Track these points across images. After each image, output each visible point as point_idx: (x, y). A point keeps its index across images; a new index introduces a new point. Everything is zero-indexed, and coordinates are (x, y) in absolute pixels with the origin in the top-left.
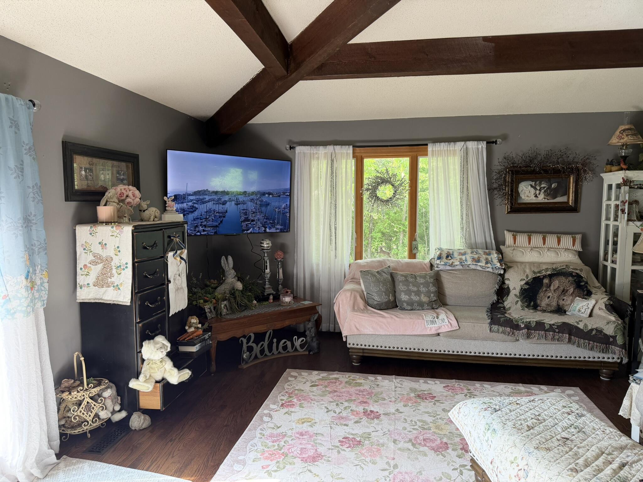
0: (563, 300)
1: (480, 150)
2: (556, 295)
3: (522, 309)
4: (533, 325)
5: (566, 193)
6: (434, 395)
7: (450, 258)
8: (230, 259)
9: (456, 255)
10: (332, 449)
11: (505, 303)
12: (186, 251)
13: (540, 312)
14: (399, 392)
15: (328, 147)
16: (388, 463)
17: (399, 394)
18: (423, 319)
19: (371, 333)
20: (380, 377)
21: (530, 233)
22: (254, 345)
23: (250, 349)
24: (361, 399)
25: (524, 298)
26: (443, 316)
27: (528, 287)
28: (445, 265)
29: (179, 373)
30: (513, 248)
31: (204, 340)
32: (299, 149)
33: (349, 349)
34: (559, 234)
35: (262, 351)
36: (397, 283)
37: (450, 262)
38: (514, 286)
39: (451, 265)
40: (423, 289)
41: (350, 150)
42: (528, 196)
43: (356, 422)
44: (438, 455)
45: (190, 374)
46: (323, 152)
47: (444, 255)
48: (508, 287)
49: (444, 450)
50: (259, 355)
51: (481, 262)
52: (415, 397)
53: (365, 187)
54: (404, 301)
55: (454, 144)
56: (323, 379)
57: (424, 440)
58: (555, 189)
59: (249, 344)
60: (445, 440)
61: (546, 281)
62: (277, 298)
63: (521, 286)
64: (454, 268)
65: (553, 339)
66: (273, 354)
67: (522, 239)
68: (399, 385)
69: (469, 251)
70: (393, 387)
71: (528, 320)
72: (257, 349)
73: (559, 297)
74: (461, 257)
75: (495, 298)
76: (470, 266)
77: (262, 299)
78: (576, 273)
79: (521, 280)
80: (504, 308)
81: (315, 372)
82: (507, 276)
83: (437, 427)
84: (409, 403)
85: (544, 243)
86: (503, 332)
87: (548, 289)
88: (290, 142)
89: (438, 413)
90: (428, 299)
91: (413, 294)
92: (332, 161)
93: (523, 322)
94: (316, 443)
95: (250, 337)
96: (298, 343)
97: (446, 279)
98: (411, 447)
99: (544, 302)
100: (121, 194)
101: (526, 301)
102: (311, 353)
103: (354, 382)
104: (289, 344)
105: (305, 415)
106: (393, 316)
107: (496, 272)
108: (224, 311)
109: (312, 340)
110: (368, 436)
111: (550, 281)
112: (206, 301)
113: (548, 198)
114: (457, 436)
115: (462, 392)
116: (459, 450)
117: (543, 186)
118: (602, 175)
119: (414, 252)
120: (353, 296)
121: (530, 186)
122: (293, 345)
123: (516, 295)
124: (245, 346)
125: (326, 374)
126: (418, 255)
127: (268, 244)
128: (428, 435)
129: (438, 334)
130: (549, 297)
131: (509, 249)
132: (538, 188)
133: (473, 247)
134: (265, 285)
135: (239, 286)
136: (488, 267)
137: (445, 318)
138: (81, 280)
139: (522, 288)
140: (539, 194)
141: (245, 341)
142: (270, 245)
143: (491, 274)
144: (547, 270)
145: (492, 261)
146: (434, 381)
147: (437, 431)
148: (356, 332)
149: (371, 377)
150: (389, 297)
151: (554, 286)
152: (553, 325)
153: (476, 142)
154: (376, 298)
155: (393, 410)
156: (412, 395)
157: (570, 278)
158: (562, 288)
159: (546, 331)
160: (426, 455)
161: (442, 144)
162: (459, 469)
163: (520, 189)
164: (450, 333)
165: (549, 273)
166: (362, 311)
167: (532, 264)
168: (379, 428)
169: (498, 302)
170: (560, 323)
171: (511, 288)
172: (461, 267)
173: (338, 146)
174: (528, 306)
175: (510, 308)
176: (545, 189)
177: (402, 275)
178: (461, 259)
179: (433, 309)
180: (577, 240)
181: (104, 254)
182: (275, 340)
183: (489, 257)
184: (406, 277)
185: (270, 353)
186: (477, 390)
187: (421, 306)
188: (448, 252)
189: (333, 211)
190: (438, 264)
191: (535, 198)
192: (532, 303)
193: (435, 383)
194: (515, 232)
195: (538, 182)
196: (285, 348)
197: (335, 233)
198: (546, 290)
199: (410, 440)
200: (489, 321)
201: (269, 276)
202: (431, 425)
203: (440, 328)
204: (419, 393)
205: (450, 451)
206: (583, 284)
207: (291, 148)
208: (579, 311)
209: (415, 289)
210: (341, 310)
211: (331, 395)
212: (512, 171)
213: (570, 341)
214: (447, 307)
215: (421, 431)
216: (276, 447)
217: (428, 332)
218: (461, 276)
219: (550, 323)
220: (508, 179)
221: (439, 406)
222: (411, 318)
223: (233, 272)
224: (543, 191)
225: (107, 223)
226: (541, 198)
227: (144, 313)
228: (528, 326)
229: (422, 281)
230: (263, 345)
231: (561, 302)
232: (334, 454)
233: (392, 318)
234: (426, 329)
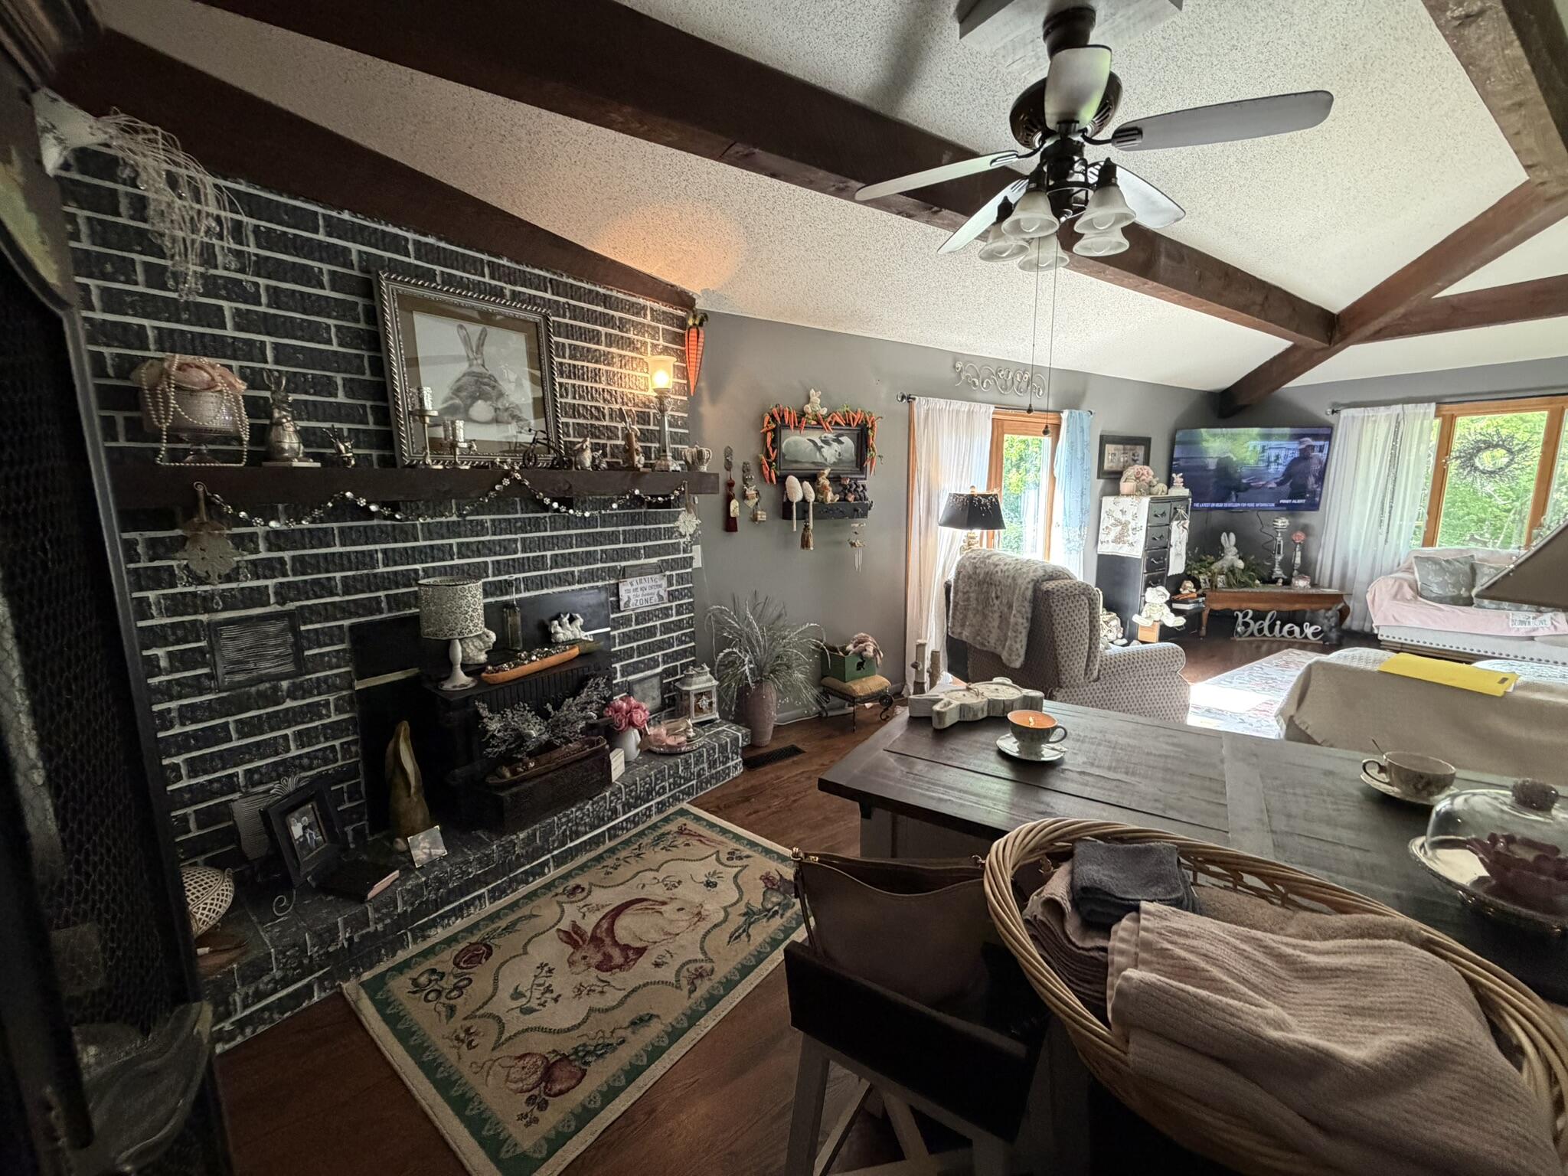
8: (1232, 536)
12: (1188, 522)
15: (1393, 406)
18: (1508, 618)
19: (1416, 626)
22: (1252, 622)
23: (1246, 625)
26: (1547, 616)
29: (1175, 620)
31: (1197, 602)
32: (1347, 413)
33: (1380, 640)
35: (1261, 631)
36: (1478, 576)
41: (1431, 408)
46: (1384, 414)
50: (1256, 633)
53: (1454, 454)
59: (1246, 620)
62: (1287, 583)
66: (1274, 635)
72: (1254, 627)
77: (1269, 580)
88: (1335, 404)
92: (1398, 423)
95: (1248, 613)
96: (1309, 630)
100: (1138, 473)
102: (1327, 643)
104: (1297, 629)
108: (1220, 585)
109: (1330, 630)
112: (1200, 573)
120: (1398, 586)
122: (1302, 631)
124: (1240, 620)
127: (1283, 523)
129: (1532, 638)
134: (1275, 567)
135: (1241, 564)
137: (1551, 618)
138: (1102, 537)
141: (1240, 615)
142: (1288, 524)
148: (1393, 623)
150: (1459, 590)
154: (1436, 590)
164: (1552, 638)
166: (1408, 601)
173: (1410, 405)
177: (1491, 567)
181: (1123, 519)
182: (1278, 623)
185: (1271, 633)
189: (1390, 486)
196: (1291, 633)
197: (1390, 513)
201: (1281, 559)
203: (1534, 630)
207: (1333, 412)
210: (1376, 599)
217: (1513, 634)
222: (1486, 615)
223: (1234, 550)
225: (1127, 495)
227: (1150, 567)
230: (1262, 624)
233: (1456, 613)
234: (1510, 629)
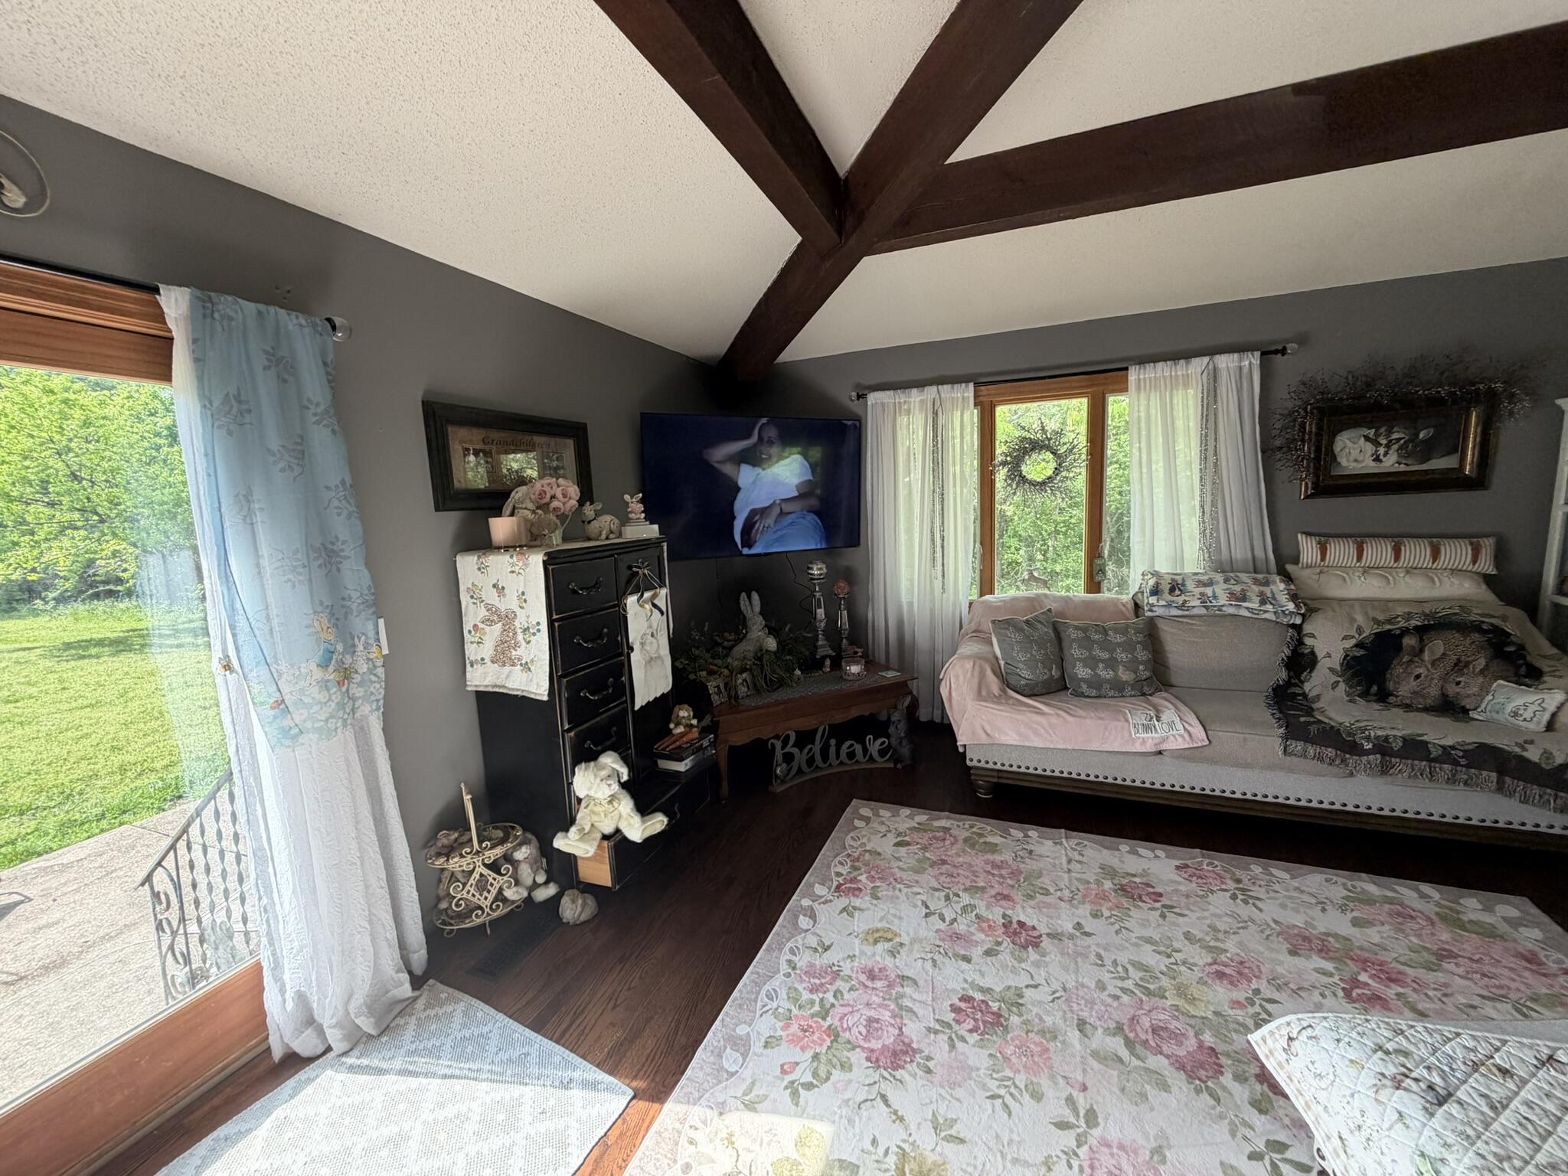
0: (1458, 683)
1: (1246, 370)
2: (1437, 674)
3: (1350, 701)
4: (1397, 745)
5: (1457, 447)
6: (1159, 890)
7: (1177, 592)
8: (755, 596)
9: (1190, 585)
10: (936, 1032)
11: (1307, 687)
13: (1400, 711)
14: (1079, 876)
15: (926, 389)
16: (1070, 1101)
17: (1077, 879)
18: (1127, 720)
19: (1015, 743)
20: (1033, 833)
21: (1360, 539)
22: (796, 751)
23: (788, 758)
24: (998, 888)
25: (1354, 675)
26: (1169, 714)
27: (1362, 652)
28: (1169, 606)
29: (644, 822)
30: (1318, 570)
31: (701, 748)
32: (873, 398)
33: (970, 768)
34: (1435, 539)
35: (811, 761)
36: (1065, 644)
37: (1180, 599)
38: (1326, 650)
39: (1182, 606)
40: (1122, 656)
41: (969, 391)
42: (1356, 460)
43: (988, 953)
44: (1198, 1091)
45: (666, 822)
46: (918, 399)
47: (1166, 587)
48: (1313, 653)
49: (1210, 1074)
50: (804, 767)
51: (1251, 601)
52: (1115, 891)
53: (999, 458)
54: (1083, 680)
55: (1187, 363)
56: (920, 829)
57: (1155, 1030)
58: (1425, 442)
59: (787, 750)
60: (1208, 1038)
61: (1409, 641)
62: (837, 664)
63: (1346, 650)
64: (1186, 613)
65: (1452, 780)
66: (830, 765)
67: (1341, 552)
68: (1078, 857)
69: (1219, 577)
70: (1064, 860)
71: (1380, 733)
72: (800, 757)
73: (1444, 678)
74: (1202, 589)
75: (1283, 675)
76: (1224, 609)
77: (812, 665)
78: (1492, 625)
79: (1345, 638)
80: (1305, 696)
81: (905, 811)
82: (1308, 628)
83: (1181, 991)
84: (1101, 905)
85: (1397, 558)
86: (1321, 759)
87: (1416, 659)
88: (858, 386)
89: (1176, 945)
90: (1133, 676)
91: (1101, 665)
92: (935, 414)
93: (1368, 738)
94: (901, 1008)
95: (788, 736)
96: (874, 747)
97: (1168, 633)
98: (1124, 1053)
99: (1405, 688)
100: (542, 494)
101: (1359, 684)
102: (899, 766)
103: (981, 840)
104: (858, 748)
105: (881, 920)
106: (1061, 713)
107: (1285, 620)
108: (743, 690)
109: (900, 743)
110: (1015, 1000)
111: (1421, 640)
112: (711, 673)
113: (1409, 462)
114: (1237, 1027)
115: (1224, 887)
116: (1253, 1079)
117: (1395, 436)
118: (1559, 402)
119: (1098, 578)
120: (977, 669)
121: (1363, 439)
122: (865, 750)
123: (1331, 669)
124: (778, 754)
125: (925, 817)
126: (1105, 585)
127: (820, 569)
128: (1162, 1017)
129: (1160, 753)
130: (1418, 677)
131: (1307, 572)
132: (1384, 442)
133: (1225, 568)
134: (817, 640)
135: (772, 644)
136: (1266, 612)
137: (1177, 720)
138: (471, 651)
139: (1347, 656)
140: (1386, 453)
141: (778, 744)
142: (825, 570)
143: (1272, 625)
144: (1409, 616)
145: (1274, 598)
146: (1153, 850)
147: (1181, 1003)
148: (984, 740)
149: (1016, 832)
150: (1050, 671)
151: (1432, 652)
152: (1453, 748)
153: (1236, 356)
154: (1025, 674)
155: (1069, 927)
156: (1108, 885)
157: (1476, 636)
158: (1454, 658)
159: (1435, 760)
160: (1165, 1087)
161: (1160, 365)
162: (1267, 1158)
163: (1337, 447)
164: (1187, 752)
165: (1415, 622)
166: (997, 700)
167: (1365, 602)
168: (1040, 976)
169: (1288, 684)
170: (1469, 744)
171: (1320, 653)
172: (1203, 611)
173: (945, 386)
174: (1364, 695)
175: (1318, 697)
176: (1402, 442)
177: (1077, 628)
178: (1202, 594)
179: (1144, 694)
180: (1484, 550)
181: (503, 605)
182: (833, 742)
183: (1267, 590)
184: (1085, 630)
185: (825, 762)
186: (1258, 882)
187: (1119, 689)
188: (1173, 580)
189: (938, 507)
190: (1153, 605)
191: (1373, 464)
192: (1375, 688)
193: (1156, 857)
194: (1324, 538)
195: (1383, 430)
196: (851, 755)
197: (943, 547)
198: (1411, 661)
199: (1119, 1029)
200: (1282, 730)
201: (823, 624)
202: (1165, 982)
203: (1164, 740)
204: (1124, 881)
205: (1227, 1079)
206: (1512, 649)
207: (859, 397)
208: (1515, 714)
209: (1105, 655)
210: (954, 694)
211: (936, 871)
212: (1321, 410)
213: (1500, 788)
214: (1173, 690)
215: (1141, 1001)
216: (817, 1008)
217: (1138, 748)
218: (1203, 628)
219: (1443, 742)
220: (1311, 426)
221: (1174, 924)
222: (1101, 718)
223: (760, 620)
224: (1395, 447)
225: (507, 548)
226: (1391, 462)
227: (578, 712)
228: (1383, 748)
229: (1119, 638)
230: (811, 749)
231: (1452, 690)
232: (938, 1049)
233: (1058, 714)
234: (1134, 741)
